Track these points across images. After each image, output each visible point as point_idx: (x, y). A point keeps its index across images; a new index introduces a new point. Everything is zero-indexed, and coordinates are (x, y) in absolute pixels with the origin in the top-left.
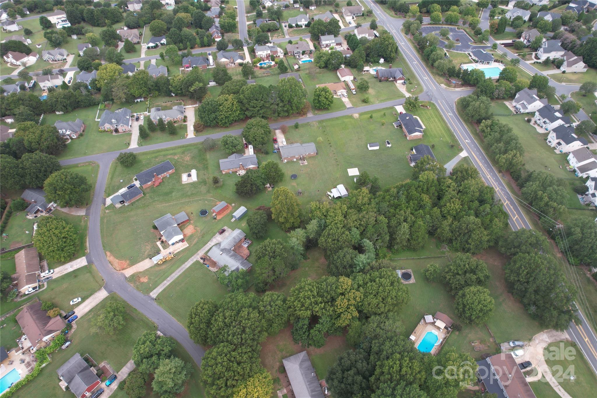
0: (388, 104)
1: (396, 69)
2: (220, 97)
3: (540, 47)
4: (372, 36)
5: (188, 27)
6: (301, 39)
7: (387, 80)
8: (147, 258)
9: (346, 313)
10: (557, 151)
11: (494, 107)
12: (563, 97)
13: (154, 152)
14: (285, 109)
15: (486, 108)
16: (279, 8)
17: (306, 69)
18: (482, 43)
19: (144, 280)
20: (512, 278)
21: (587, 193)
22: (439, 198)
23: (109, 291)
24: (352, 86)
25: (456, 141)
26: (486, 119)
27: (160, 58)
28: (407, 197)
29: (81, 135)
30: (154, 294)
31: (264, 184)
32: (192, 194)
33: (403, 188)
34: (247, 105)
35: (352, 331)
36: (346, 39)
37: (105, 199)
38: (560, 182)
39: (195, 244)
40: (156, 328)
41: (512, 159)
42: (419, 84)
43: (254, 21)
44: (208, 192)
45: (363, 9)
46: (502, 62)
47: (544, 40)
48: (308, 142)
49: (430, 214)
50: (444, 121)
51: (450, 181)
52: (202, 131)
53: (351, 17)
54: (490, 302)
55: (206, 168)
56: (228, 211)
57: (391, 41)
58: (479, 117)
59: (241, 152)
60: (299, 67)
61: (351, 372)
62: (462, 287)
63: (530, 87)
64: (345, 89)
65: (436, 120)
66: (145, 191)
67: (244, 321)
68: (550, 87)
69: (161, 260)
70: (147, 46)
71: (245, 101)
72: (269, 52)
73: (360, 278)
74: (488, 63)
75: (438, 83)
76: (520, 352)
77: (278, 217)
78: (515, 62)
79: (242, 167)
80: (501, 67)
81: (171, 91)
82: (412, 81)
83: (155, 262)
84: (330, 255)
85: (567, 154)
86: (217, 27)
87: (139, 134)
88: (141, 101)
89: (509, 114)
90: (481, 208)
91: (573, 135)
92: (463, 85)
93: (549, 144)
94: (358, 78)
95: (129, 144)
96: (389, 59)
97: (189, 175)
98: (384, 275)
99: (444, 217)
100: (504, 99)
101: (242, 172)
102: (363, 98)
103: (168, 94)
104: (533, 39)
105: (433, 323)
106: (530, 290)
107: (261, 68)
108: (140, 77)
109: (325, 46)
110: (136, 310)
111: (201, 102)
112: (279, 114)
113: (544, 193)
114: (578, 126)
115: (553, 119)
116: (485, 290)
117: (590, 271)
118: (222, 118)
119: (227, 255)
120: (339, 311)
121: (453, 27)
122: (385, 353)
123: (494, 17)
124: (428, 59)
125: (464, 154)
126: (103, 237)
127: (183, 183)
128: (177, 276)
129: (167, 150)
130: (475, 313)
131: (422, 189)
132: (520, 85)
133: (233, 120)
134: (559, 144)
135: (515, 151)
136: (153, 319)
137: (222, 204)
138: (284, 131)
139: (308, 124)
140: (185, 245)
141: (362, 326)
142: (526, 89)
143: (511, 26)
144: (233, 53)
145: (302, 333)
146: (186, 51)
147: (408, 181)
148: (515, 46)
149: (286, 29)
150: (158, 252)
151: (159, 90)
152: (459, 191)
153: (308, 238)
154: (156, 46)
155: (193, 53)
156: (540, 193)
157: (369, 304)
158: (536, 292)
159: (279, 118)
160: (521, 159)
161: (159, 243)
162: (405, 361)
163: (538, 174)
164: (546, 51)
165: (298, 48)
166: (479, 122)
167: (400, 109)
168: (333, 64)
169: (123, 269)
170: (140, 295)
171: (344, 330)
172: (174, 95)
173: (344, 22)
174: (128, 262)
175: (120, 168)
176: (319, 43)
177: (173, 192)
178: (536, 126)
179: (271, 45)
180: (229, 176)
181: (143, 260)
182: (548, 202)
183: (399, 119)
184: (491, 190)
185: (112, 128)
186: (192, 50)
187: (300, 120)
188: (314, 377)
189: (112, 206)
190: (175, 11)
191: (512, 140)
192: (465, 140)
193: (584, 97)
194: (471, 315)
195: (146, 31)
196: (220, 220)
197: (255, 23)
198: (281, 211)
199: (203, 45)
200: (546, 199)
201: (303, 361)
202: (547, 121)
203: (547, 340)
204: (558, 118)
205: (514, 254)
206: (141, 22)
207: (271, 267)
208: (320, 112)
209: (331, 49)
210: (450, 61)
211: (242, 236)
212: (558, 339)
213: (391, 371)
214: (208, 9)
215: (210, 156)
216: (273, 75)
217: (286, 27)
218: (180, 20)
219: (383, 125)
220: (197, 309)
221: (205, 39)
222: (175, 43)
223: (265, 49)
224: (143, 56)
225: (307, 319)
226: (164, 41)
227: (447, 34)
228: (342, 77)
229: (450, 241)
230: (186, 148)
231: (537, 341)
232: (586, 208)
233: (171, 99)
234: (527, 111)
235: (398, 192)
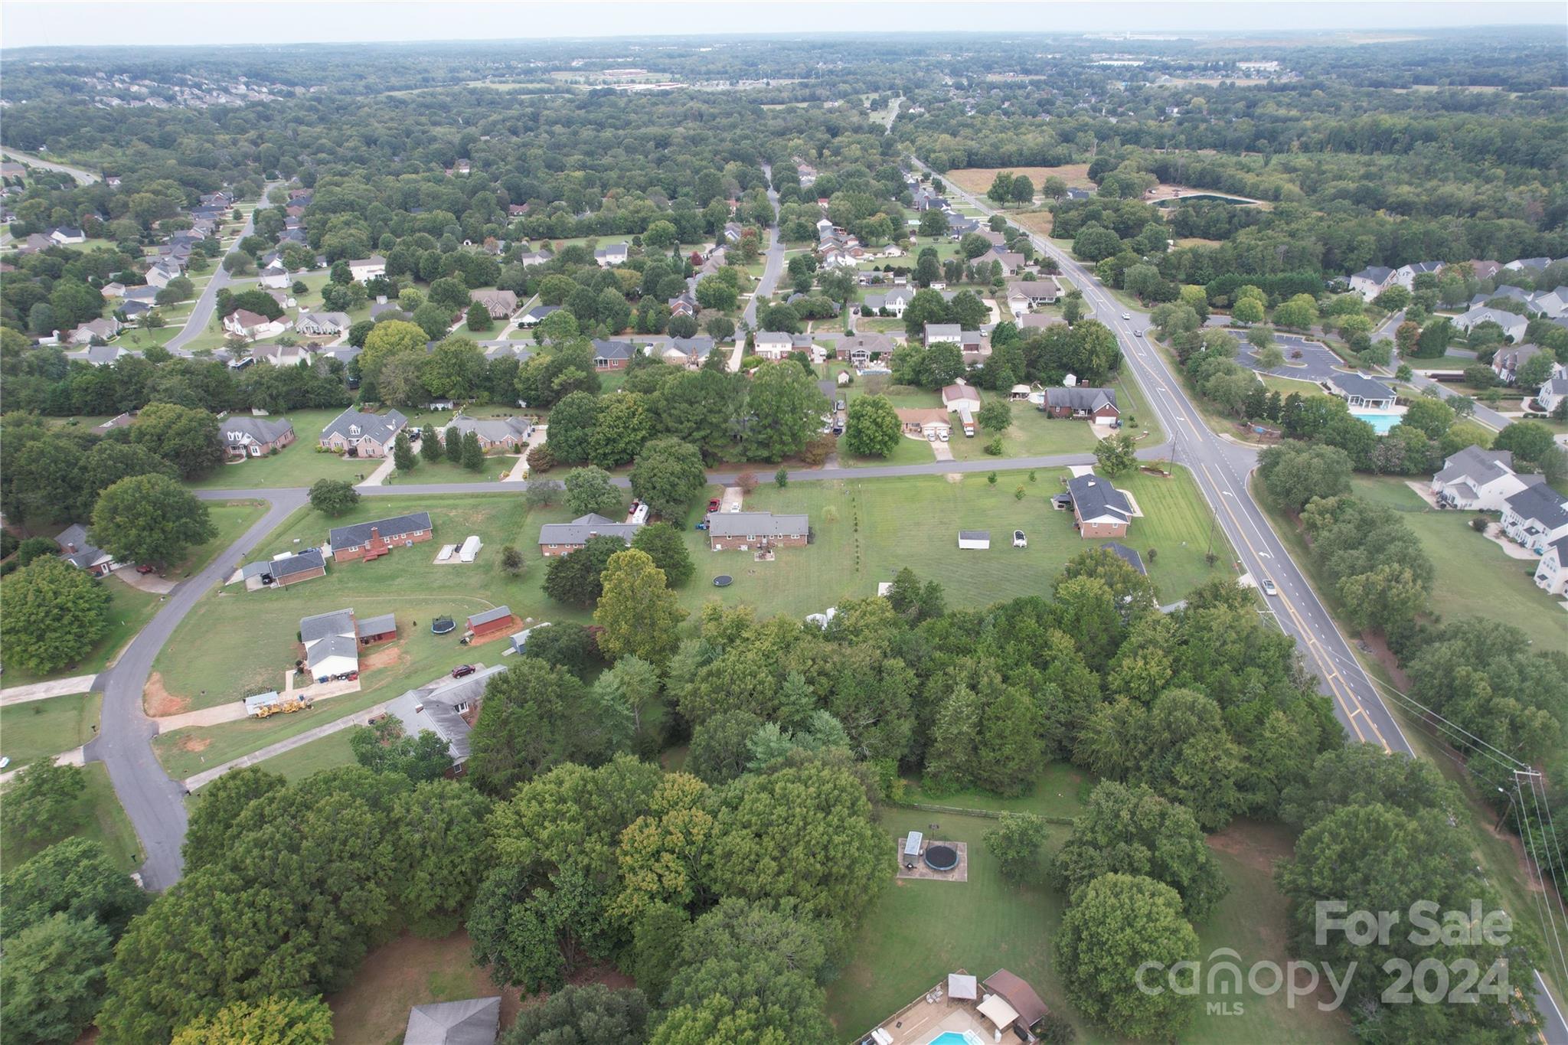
0: (1052, 461)
1: (1097, 392)
2: (609, 395)
3: (1544, 383)
7: (1069, 415)
13: (408, 498)
17: (866, 384)
18: (1370, 369)
19: (197, 746)
23: (90, 758)
24: (970, 422)
25: (1228, 549)
27: (534, 341)
29: (274, 452)
30: (195, 781)
32: (441, 587)
33: (1002, 611)
34: (664, 417)
36: (991, 338)
37: (234, 571)
39: (377, 690)
41: (1388, 588)
42: (1156, 429)
43: (786, 299)
44: (485, 586)
45: (1061, 292)
47: (1557, 366)
48: (793, 513)
50: (1205, 506)
52: (543, 470)
53: (1025, 305)
58: (1302, 493)
59: (618, 515)
60: (851, 381)
63: (1493, 449)
64: (947, 424)
65: (1183, 503)
66: (336, 567)
69: (270, 707)
70: (521, 322)
72: (788, 347)
74: (1377, 404)
75: (1214, 430)
78: (1459, 405)
81: (517, 396)
82: (1139, 422)
83: (252, 711)
86: (688, 298)
88: (444, 409)
89: (1413, 504)
92: (1284, 438)
93: (1542, 585)
97: (459, 549)
99: (1112, 701)
100: (1405, 473)
102: (988, 445)
104: (1524, 367)
110: (121, 809)
112: (746, 449)
113: (1476, 671)
115: (1556, 519)
118: (599, 442)
119: (434, 715)
121: (1294, 336)
124: (1194, 377)
127: (435, 563)
129: (442, 498)
137: (500, 611)
138: (747, 491)
139: (816, 483)
140: (353, 688)
142: (1479, 450)
143: (1467, 344)
144: (700, 342)
148: (1473, 381)
149: (853, 318)
150: (276, 688)
156: (1463, 671)
159: (745, 460)
161: (290, 672)
163: (1471, 625)
165: (861, 344)
166: (1303, 507)
167: (1082, 471)
169: (162, 715)
170: (159, 778)
173: (1004, 310)
174: (189, 700)
175: (311, 518)
176: (921, 338)
177: (399, 576)
181: (226, 703)
182: (1489, 699)
183: (1069, 489)
185: (345, 446)
186: (613, 336)
187: (800, 473)
189: (238, 586)
191: (1393, 540)
192: (1258, 550)
195: (534, 298)
196: (475, 648)
199: (640, 331)
201: (469, 1023)
206: (531, 285)
214: (691, 275)
219: (1020, 498)
221: (653, 316)
223: (782, 341)
224: (502, 337)
228: (952, 401)
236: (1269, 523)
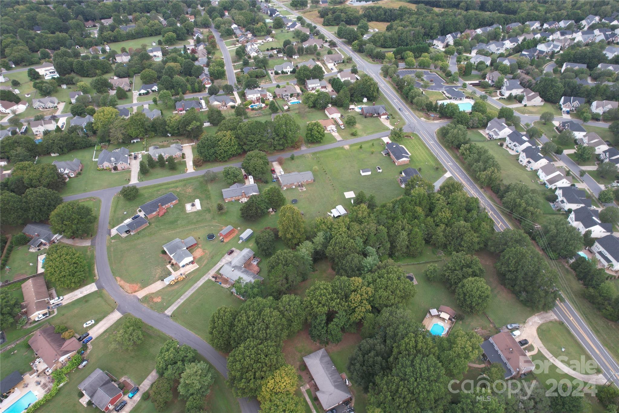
0: (375, 136)
1: (379, 106)
2: (218, 133)
3: (503, 86)
4: (354, 79)
5: (179, 75)
6: (288, 84)
7: (372, 116)
8: (158, 280)
9: (360, 307)
10: (528, 169)
11: (470, 134)
12: (527, 125)
13: (155, 186)
14: (281, 142)
15: (464, 134)
16: (265, 57)
17: (296, 109)
18: (453, 83)
19: (158, 300)
20: (503, 269)
21: (557, 200)
22: (431, 210)
23: (122, 312)
24: (340, 122)
25: (440, 164)
26: (465, 143)
27: (153, 103)
28: (402, 210)
29: (79, 174)
30: (169, 312)
31: (268, 209)
32: (197, 222)
33: (398, 203)
34: (244, 140)
35: (367, 322)
36: (330, 83)
37: (110, 230)
38: (533, 191)
39: (206, 265)
41: (492, 175)
42: (401, 119)
43: (242, 69)
44: (213, 218)
45: (343, 57)
46: (472, 98)
47: (505, 80)
48: (305, 171)
49: (424, 223)
50: (427, 148)
51: (439, 195)
52: (201, 166)
53: (333, 64)
54: (487, 289)
55: (208, 197)
56: (235, 234)
57: (372, 82)
58: (457, 143)
59: (242, 181)
60: (289, 108)
61: (372, 354)
62: (460, 280)
63: (499, 118)
64: (334, 124)
65: (420, 148)
66: (150, 221)
68: (515, 117)
69: (173, 280)
70: (138, 93)
71: (243, 136)
72: (259, 95)
73: (369, 277)
74: (461, 99)
75: (418, 117)
76: (517, 333)
77: (285, 234)
78: (484, 98)
79: (244, 195)
80: (472, 102)
81: (167, 132)
82: (394, 116)
83: (167, 283)
84: (337, 263)
85: (536, 171)
86: (206, 75)
87: (139, 169)
88: (137, 141)
89: (484, 140)
90: (469, 215)
91: (539, 154)
92: (440, 118)
93: (521, 163)
94: (346, 115)
95: (129, 180)
96: (371, 98)
97: (193, 205)
98: (391, 271)
99: (437, 225)
100: (478, 128)
101: (245, 200)
102: (351, 132)
103: (164, 134)
104: (496, 79)
105: (438, 316)
106: (520, 277)
107: (253, 109)
108: (138, 118)
109: (311, 89)
110: (152, 327)
111: (198, 140)
112: (275, 147)
113: (521, 200)
114: (542, 148)
115: (522, 142)
116: (481, 279)
117: (567, 262)
118: (221, 153)
119: (239, 271)
120: (353, 306)
121: (426, 70)
122: (400, 334)
123: (460, 62)
124: (407, 97)
125: (448, 175)
126: (111, 264)
127: (187, 212)
128: (190, 294)
129: (168, 184)
130: (475, 299)
131: (415, 203)
132: (490, 115)
133: (231, 154)
134: (529, 162)
135: (493, 168)
136: (171, 334)
137: (229, 228)
138: (281, 163)
139: (302, 156)
140: (196, 266)
141: (375, 318)
142: (496, 118)
143: (476, 69)
144: (225, 97)
145: (320, 328)
146: (178, 96)
147: (402, 197)
148: (482, 85)
149: (272, 76)
150: (169, 274)
151: (155, 131)
152: (448, 203)
153: (315, 249)
154: (148, 93)
155: (185, 98)
156: (518, 200)
157: (380, 297)
158: (524, 279)
159: (275, 151)
160: (498, 175)
161: (169, 266)
162: (420, 338)
163: (515, 185)
164: (508, 89)
165: (286, 91)
166: (458, 147)
167: (386, 140)
168: (320, 104)
169: (135, 292)
170: (155, 314)
171: (359, 324)
172: (170, 135)
173: (327, 68)
174: (139, 285)
175: (122, 201)
176: (305, 87)
177: (178, 220)
178: (508, 149)
179: (260, 89)
180: (232, 204)
181: (154, 282)
182: (525, 208)
183: (386, 148)
184: (476, 200)
185: (110, 167)
186: (184, 96)
187: (296, 153)
188: (334, 370)
189: (117, 237)
190: (164, 62)
191: (489, 159)
192: (448, 163)
193: (545, 126)
194: (472, 302)
195: (137, 79)
196: (227, 242)
197: (242, 71)
198: (288, 228)
199: (194, 91)
200: (524, 205)
202: (517, 144)
203: (539, 321)
204: (525, 141)
205: (503, 251)
206: (131, 72)
207: (285, 275)
208: (313, 146)
209: (317, 91)
210: (427, 98)
211: (251, 255)
212: (548, 320)
213: (408, 348)
214: (196, 59)
215: (212, 188)
216: (264, 115)
217: (272, 73)
218: (170, 68)
219: (372, 153)
221: (196, 85)
222: (167, 89)
223: (256, 93)
224: (135, 102)
225: (325, 315)
226: (155, 88)
227: (422, 76)
228: (330, 114)
229: (445, 246)
230: (187, 181)
231: (530, 323)
232: (557, 212)
233: (167, 139)
234: (499, 137)
235: (394, 207)
236: (447, 152)
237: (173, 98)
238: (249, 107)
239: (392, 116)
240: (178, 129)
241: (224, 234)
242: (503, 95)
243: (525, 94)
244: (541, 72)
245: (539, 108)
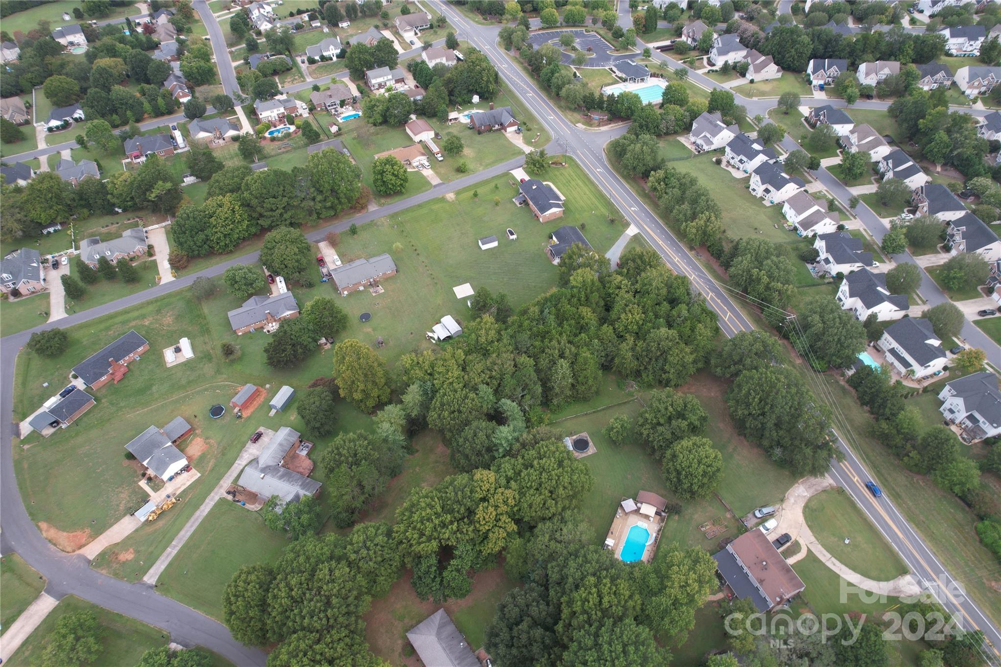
0: (498, 169)
1: (501, 110)
2: (208, 202)
3: (712, 47)
4: (452, 60)
5: (122, 83)
6: (334, 81)
7: (490, 129)
8: (125, 515)
9: (496, 529)
10: (767, 203)
11: (663, 148)
12: (758, 119)
13: (101, 320)
14: (328, 204)
15: (652, 151)
16: (285, 32)
17: (352, 130)
18: (627, 49)
19: (128, 556)
20: (740, 413)
21: (818, 259)
22: (608, 308)
23: (58, 596)
24: (435, 149)
25: (617, 212)
26: (655, 169)
27: (79, 146)
28: (557, 316)
30: (151, 577)
31: (316, 341)
32: (189, 382)
33: (549, 304)
34: (258, 209)
35: (512, 556)
36: (410, 71)
37: (17, 425)
38: (779, 250)
39: (212, 470)
40: (167, 639)
41: (706, 226)
42: (542, 129)
43: (246, 59)
44: (218, 372)
45: (430, 17)
46: (662, 76)
47: (715, 36)
48: (379, 255)
49: (598, 338)
50: (592, 183)
51: (619, 278)
52: (185, 267)
53: (413, 33)
54: (716, 457)
55: (206, 330)
56: (261, 399)
57: (484, 65)
58: (643, 169)
59: (264, 291)
60: (340, 129)
61: (524, 626)
62: (669, 444)
63: (711, 110)
64: (423, 154)
65: (580, 183)
66: (99, 395)
67: (325, 587)
68: (737, 107)
69: (154, 512)
71: (254, 202)
72: (282, 110)
73: (507, 465)
74: (643, 80)
75: (572, 122)
76: (771, 524)
77: (351, 393)
78: (681, 74)
79: (272, 317)
80: (663, 84)
81: (114, 205)
82: (530, 126)
83: (143, 519)
84: (451, 439)
85: (780, 206)
86: (177, 78)
87: (64, 293)
88: (55, 231)
89: (688, 156)
90: (674, 312)
91: (783, 175)
92: (610, 121)
93: (754, 194)
94: (443, 133)
95: (48, 314)
96: (487, 95)
97: (178, 350)
98: (545, 453)
99: (620, 337)
100: (676, 133)
101: (273, 327)
102: (456, 166)
103: (108, 210)
104: (699, 37)
105: (637, 511)
106: (770, 425)
107: (273, 139)
108: (45, 185)
109: (377, 86)
110: (120, 616)
111: (173, 216)
112: (318, 214)
113: (760, 270)
114: (787, 159)
115: (752, 155)
116: (704, 440)
117: (843, 375)
118: (219, 238)
119: (273, 476)
120: (484, 529)
121: (578, 29)
122: (570, 580)
123: (636, 7)
124: (549, 86)
125: (632, 231)
126: (26, 497)
127: (169, 365)
128: (189, 534)
129: (126, 312)
130: (696, 480)
131: (579, 300)
132: (695, 108)
133: (239, 238)
134: (767, 191)
135: (707, 213)
136: (156, 622)
137: (248, 389)
138: (333, 242)
139: (372, 224)
140: (194, 475)
141: (525, 544)
142: (705, 114)
143: (665, 18)
144: (217, 121)
145: (429, 581)
146: (127, 128)
147: (554, 290)
148: (675, 49)
149: (304, 67)
150: (145, 499)
151: (89, 206)
152: (636, 292)
153: (408, 417)
154: (65, 125)
155: (142, 130)
156: (755, 271)
157: (530, 506)
158: (778, 425)
159: (321, 221)
160: (718, 224)
161: (143, 483)
162: (605, 586)
163: (748, 243)
164: (722, 52)
165: (330, 96)
166: (646, 175)
167: (520, 174)
168: (395, 116)
169: (80, 548)
170: (125, 586)
171: (499, 557)
172: (120, 211)
173: (402, 42)
174: (88, 531)
175: (37, 362)
176: (366, 83)
177: (152, 385)
178: (730, 169)
179: (284, 97)
180: (251, 338)
181: (117, 520)
182: (768, 284)
183: (521, 191)
184: (683, 280)
185: (5, 290)
186: (139, 125)
187: (358, 219)
188: (465, 648)
189: (34, 436)
190: (90, 57)
191: (699, 196)
192: (630, 207)
193: (787, 116)
194: (692, 484)
195: (38, 98)
196: (249, 418)
197: (247, 63)
198: (353, 382)
199: (158, 113)
200: (765, 279)
201: (441, 627)
202: (745, 159)
203: (806, 494)
204: (757, 153)
205: (737, 374)
207: (355, 482)
208: (389, 200)
209: (389, 90)
210: (585, 85)
211: (295, 438)
212: (820, 489)
213: (586, 608)
214: (156, 46)
215: (208, 309)
216: (295, 149)
217: (303, 62)
218: (104, 72)
219: (497, 204)
220: (236, 586)
221: (160, 101)
222: (103, 116)
223: (275, 106)
224: (42, 145)
225: (434, 555)
226: (79, 114)
227: (572, 42)
228: (415, 135)
229: (638, 374)
230: (163, 303)
231: (792, 500)
232: (820, 281)
233: (115, 218)
234: (713, 147)
235: (542, 312)
236: (627, 186)
237: (116, 132)
238: (267, 135)
239: (526, 125)
240: (132, 198)
241: (240, 403)
242: (714, 65)
243: (750, 61)
244: (773, 13)
245: (775, 84)
